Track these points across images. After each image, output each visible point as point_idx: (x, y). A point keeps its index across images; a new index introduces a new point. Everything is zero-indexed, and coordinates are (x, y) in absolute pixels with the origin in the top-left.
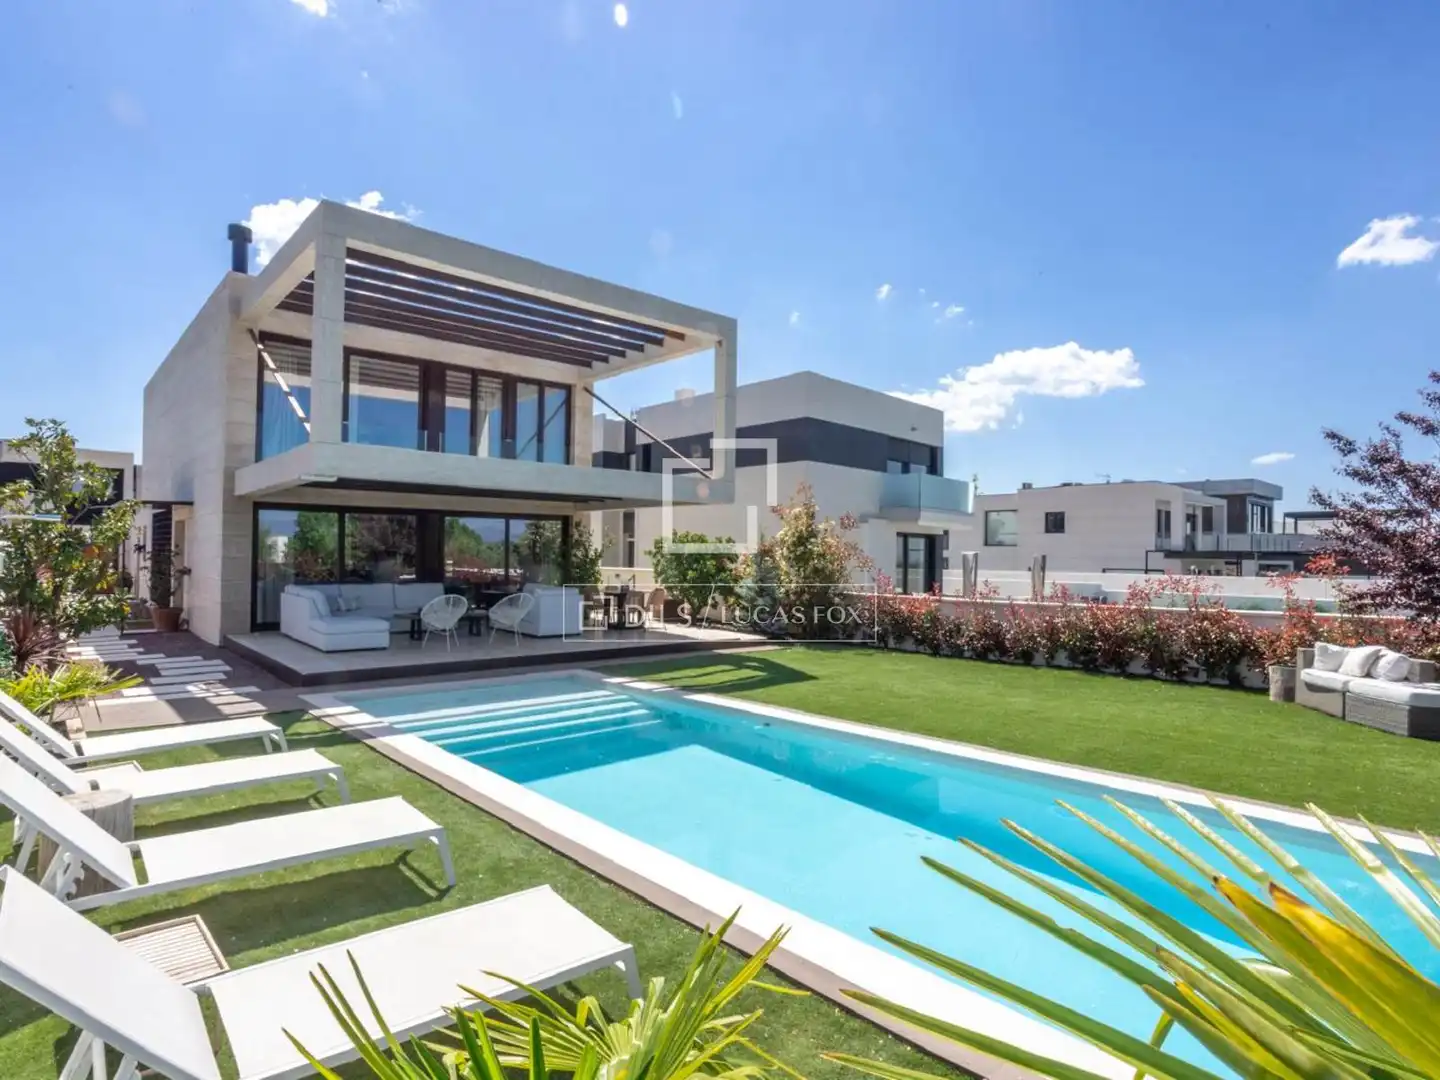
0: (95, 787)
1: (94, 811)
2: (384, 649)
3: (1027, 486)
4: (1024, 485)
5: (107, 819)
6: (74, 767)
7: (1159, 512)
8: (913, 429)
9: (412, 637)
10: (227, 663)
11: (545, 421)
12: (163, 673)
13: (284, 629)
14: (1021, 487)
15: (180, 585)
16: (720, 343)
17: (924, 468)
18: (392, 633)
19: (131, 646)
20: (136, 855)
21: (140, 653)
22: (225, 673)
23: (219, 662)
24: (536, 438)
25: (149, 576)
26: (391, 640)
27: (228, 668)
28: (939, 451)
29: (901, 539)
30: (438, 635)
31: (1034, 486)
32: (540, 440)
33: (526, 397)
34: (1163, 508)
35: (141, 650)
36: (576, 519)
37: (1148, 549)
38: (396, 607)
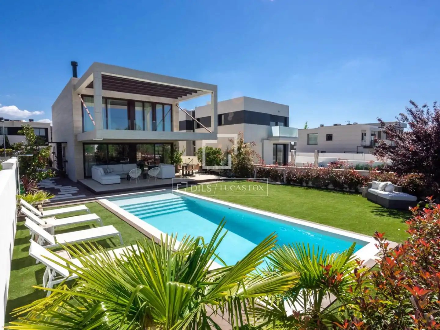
0: (46, 223)
1: (46, 229)
2: (119, 183)
3: (322, 126)
4: (321, 125)
5: (48, 230)
6: (41, 218)
7: (362, 134)
8: (279, 112)
9: (128, 179)
10: (78, 188)
11: (165, 115)
12: (61, 191)
13: (93, 178)
14: (320, 126)
15: (65, 165)
16: (212, 92)
17: (283, 124)
18: (121, 178)
19: (53, 183)
20: (55, 238)
21: (55, 185)
22: (77, 191)
23: (76, 188)
24: (162, 121)
25: (56, 163)
26: (121, 181)
27: (78, 190)
28: (287, 118)
29: (275, 145)
30: (134, 179)
31: (324, 126)
32: (164, 121)
33: (159, 108)
34: (364, 132)
35: (55, 184)
36: (175, 144)
37: (358, 145)
38: (123, 171)
